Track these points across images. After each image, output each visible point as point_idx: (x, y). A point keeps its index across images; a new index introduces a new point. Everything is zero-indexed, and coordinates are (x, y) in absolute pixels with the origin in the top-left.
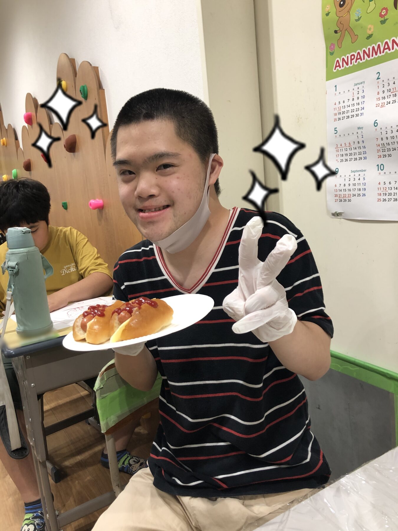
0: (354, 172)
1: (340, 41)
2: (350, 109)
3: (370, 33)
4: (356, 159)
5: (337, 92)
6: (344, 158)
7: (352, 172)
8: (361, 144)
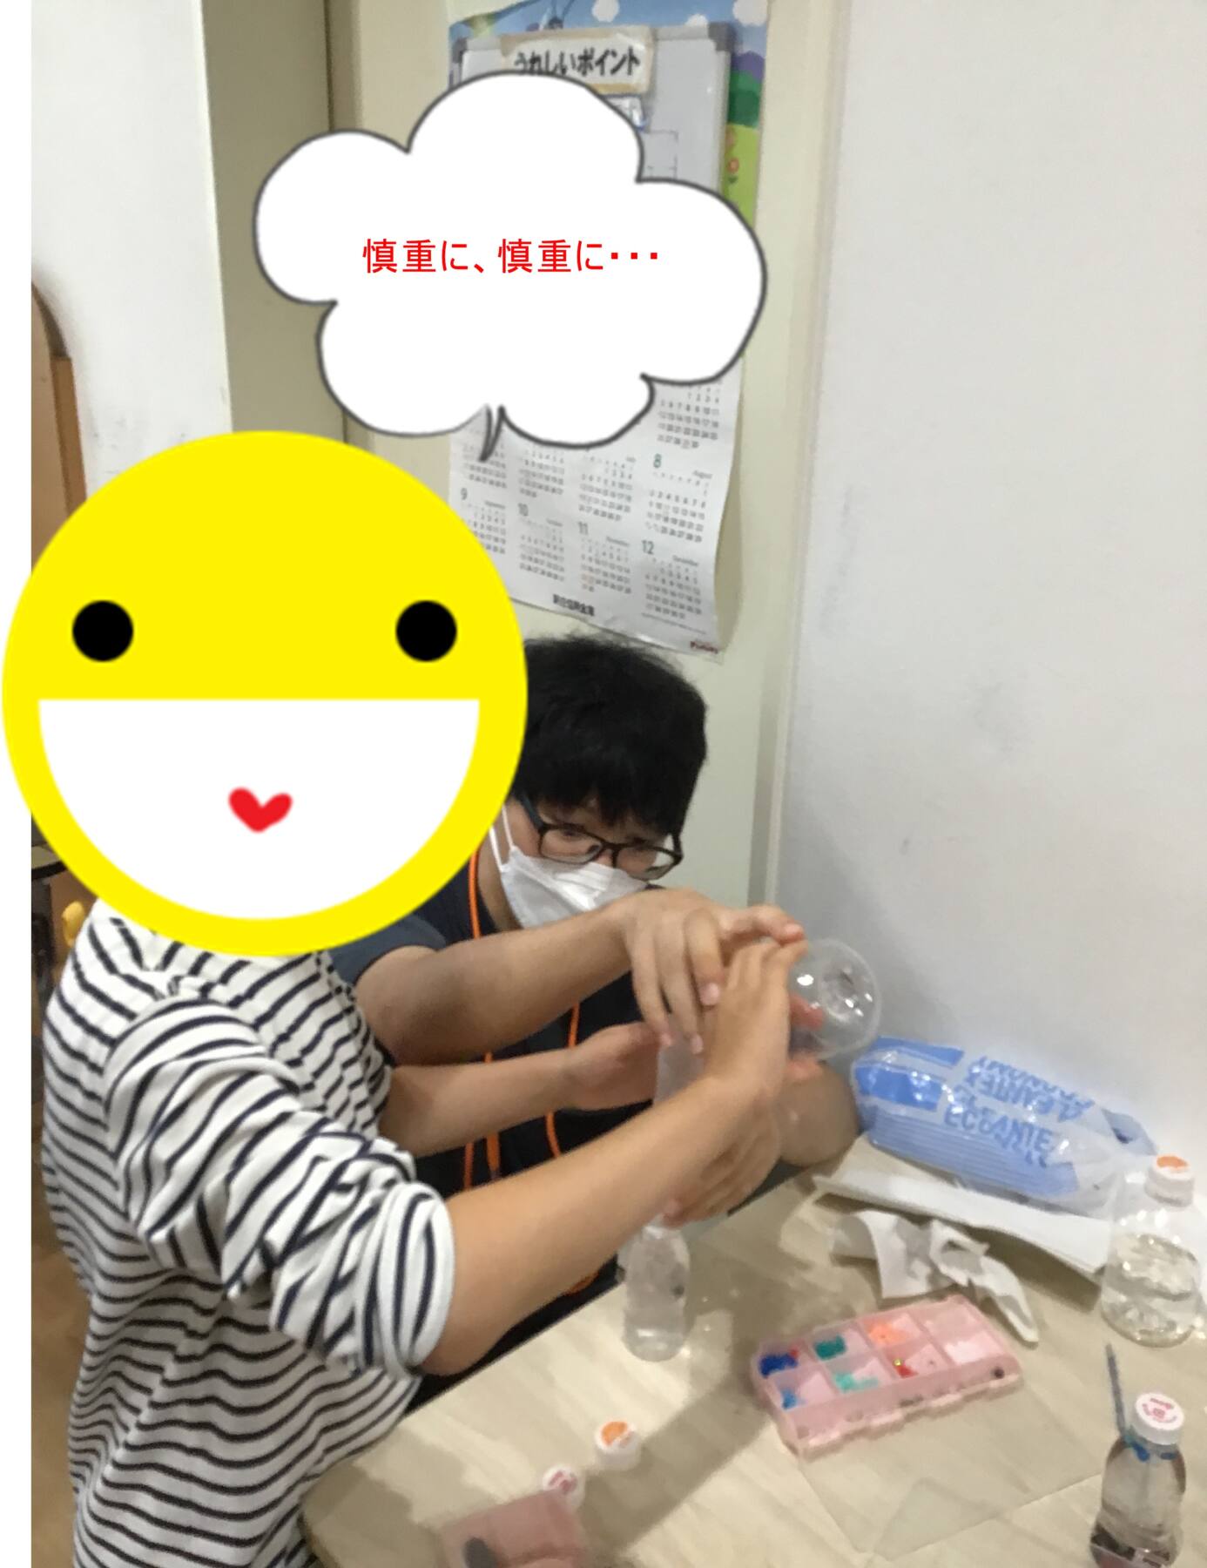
0: (489, 504)
4: (491, 482)
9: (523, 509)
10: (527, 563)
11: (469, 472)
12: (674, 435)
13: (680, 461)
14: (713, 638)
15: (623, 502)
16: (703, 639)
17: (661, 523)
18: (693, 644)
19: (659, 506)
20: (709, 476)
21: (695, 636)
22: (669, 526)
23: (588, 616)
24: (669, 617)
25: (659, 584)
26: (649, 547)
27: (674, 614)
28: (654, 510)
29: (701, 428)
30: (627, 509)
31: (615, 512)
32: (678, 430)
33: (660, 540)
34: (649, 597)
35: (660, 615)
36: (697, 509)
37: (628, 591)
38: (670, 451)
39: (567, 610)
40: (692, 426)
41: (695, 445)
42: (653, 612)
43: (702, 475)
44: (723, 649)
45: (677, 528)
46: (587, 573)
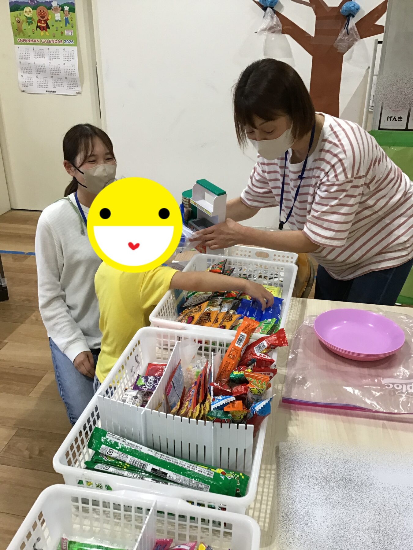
9: (37, 77)
10: (39, 86)
11: (23, 72)
12: (66, 59)
13: (69, 64)
14: (80, 91)
16: (78, 91)
17: (68, 74)
21: (76, 92)
23: (54, 93)
24: (72, 89)
25: (69, 84)
26: (66, 78)
28: (66, 72)
29: (71, 58)
30: (60, 73)
31: (58, 73)
33: (68, 76)
34: (67, 86)
35: (70, 89)
36: (74, 70)
37: (63, 86)
38: (65, 62)
39: (50, 93)
41: (71, 61)
42: (68, 89)
43: (73, 65)
44: (82, 92)
45: (71, 74)
46: (54, 85)
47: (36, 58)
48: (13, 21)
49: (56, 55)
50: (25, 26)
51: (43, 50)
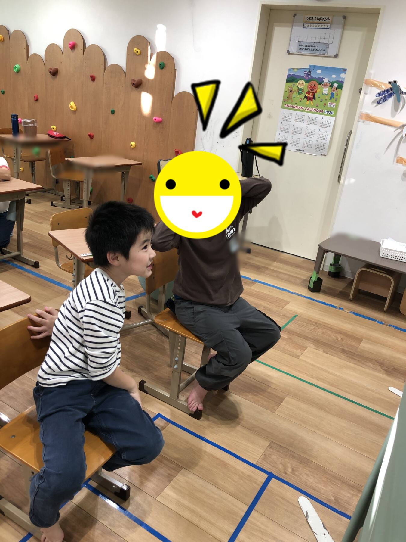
0: (284, 136)
1: (288, 100)
2: (287, 119)
3: (297, 102)
4: (285, 132)
5: (284, 113)
6: (282, 131)
7: (284, 135)
8: (288, 129)
9: (292, 136)
10: (291, 144)
11: (281, 131)
12: (322, 126)
13: (323, 130)
14: (326, 154)
15: (313, 135)
16: (324, 154)
18: (322, 155)
19: (320, 136)
20: (328, 132)
21: (322, 154)
22: (321, 138)
23: (303, 152)
24: (319, 151)
25: (318, 146)
26: (317, 141)
27: (320, 151)
29: (327, 126)
30: (314, 136)
31: (311, 137)
32: (323, 126)
33: (319, 140)
34: (315, 148)
35: (317, 151)
36: (326, 136)
37: (312, 148)
38: (321, 128)
39: (298, 151)
40: (326, 125)
41: (326, 128)
43: (327, 132)
44: (327, 155)
45: (322, 139)
46: (304, 145)
47: (296, 121)
48: (286, 90)
49: (314, 122)
50: (295, 94)
51: (304, 116)
